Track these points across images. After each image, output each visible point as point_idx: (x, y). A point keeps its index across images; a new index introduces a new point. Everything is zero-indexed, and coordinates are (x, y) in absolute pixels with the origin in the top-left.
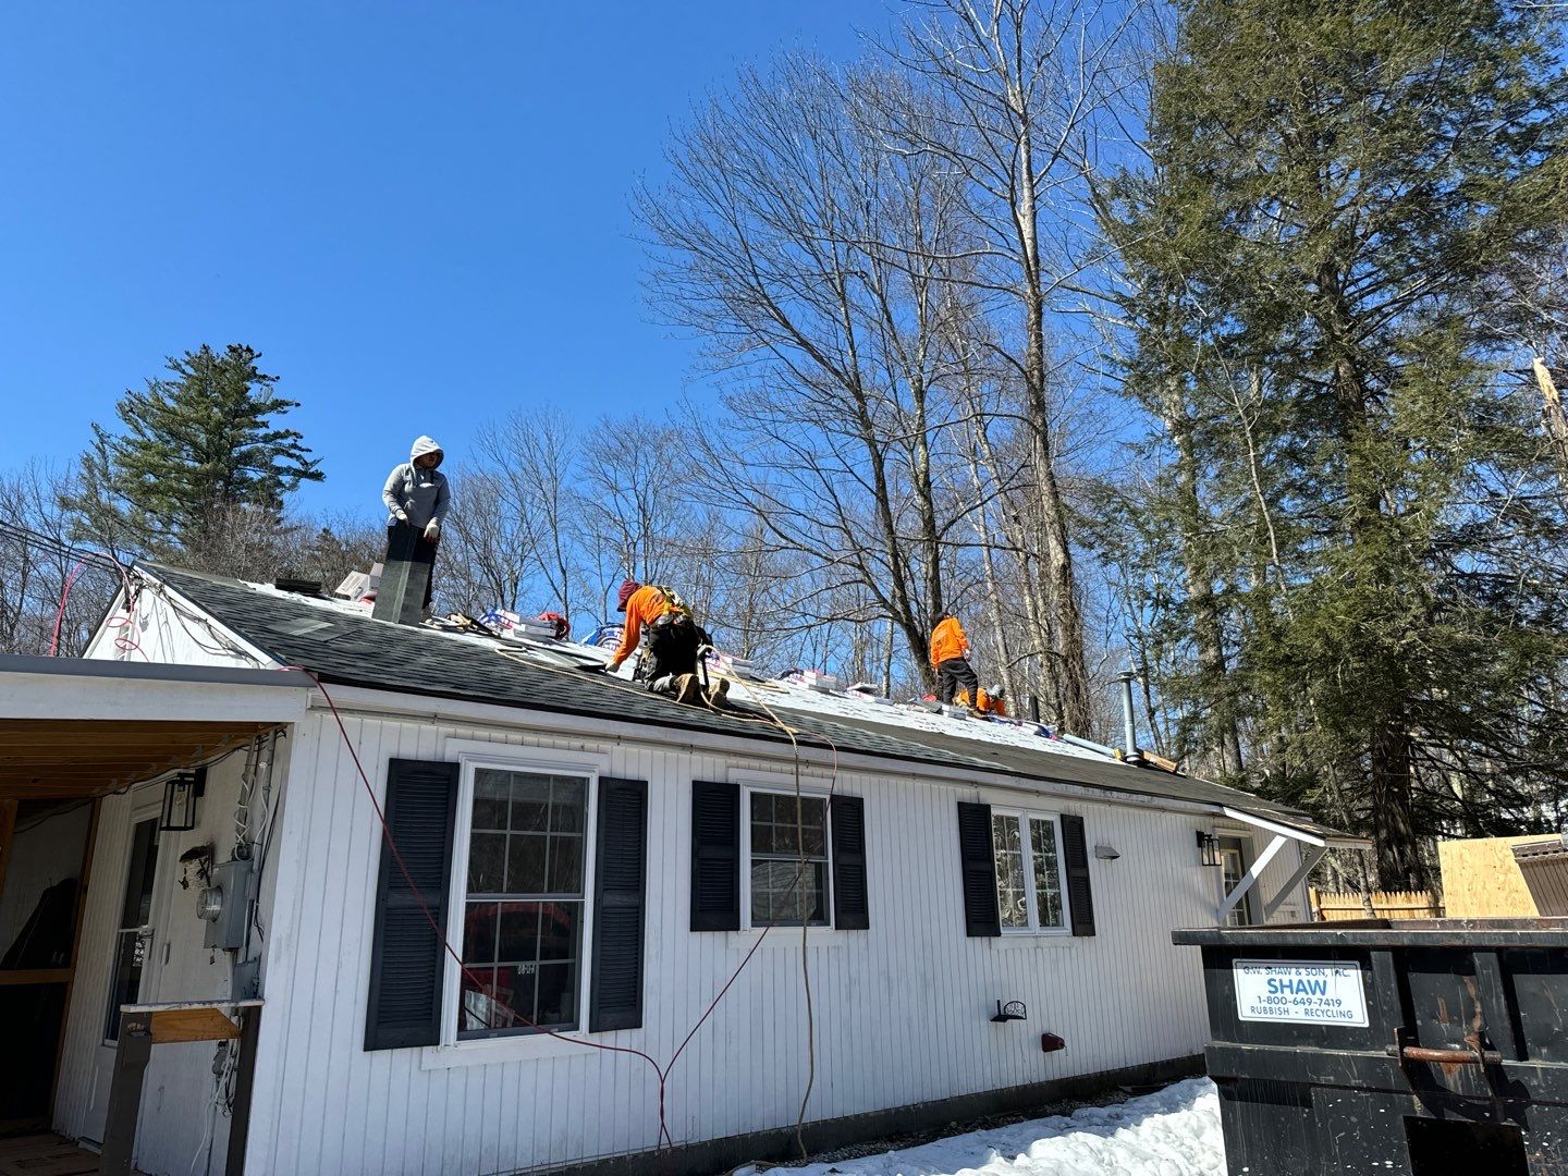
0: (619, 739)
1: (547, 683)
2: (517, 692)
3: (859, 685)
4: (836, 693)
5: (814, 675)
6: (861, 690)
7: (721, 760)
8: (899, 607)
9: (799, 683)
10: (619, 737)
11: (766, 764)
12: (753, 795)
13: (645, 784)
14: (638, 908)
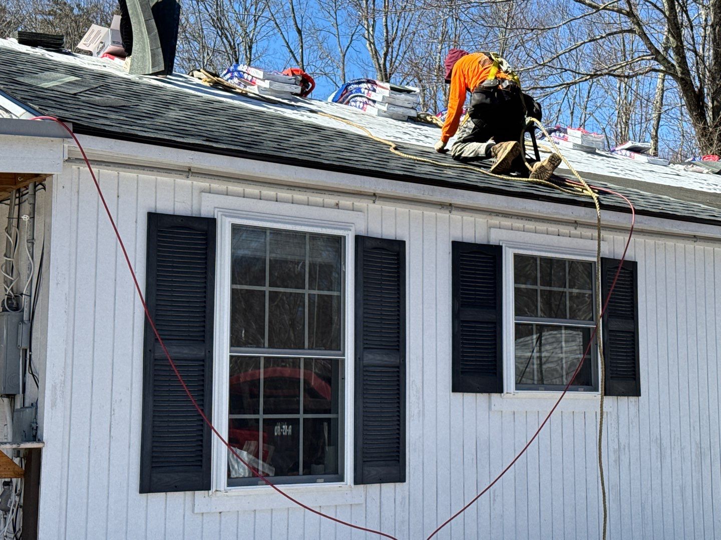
0: (374, 196)
1: (297, 139)
2: (268, 147)
3: (629, 144)
4: (603, 153)
5: (579, 134)
6: (631, 149)
7: (482, 220)
8: (673, 58)
9: (561, 142)
10: (374, 195)
11: (530, 225)
12: (516, 256)
13: (401, 244)
14: (398, 367)
